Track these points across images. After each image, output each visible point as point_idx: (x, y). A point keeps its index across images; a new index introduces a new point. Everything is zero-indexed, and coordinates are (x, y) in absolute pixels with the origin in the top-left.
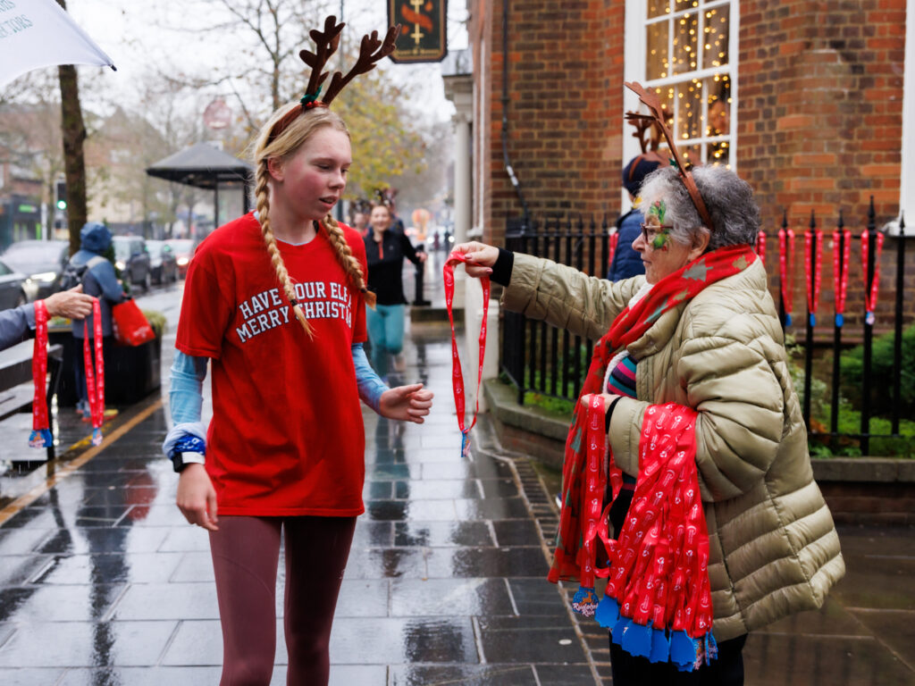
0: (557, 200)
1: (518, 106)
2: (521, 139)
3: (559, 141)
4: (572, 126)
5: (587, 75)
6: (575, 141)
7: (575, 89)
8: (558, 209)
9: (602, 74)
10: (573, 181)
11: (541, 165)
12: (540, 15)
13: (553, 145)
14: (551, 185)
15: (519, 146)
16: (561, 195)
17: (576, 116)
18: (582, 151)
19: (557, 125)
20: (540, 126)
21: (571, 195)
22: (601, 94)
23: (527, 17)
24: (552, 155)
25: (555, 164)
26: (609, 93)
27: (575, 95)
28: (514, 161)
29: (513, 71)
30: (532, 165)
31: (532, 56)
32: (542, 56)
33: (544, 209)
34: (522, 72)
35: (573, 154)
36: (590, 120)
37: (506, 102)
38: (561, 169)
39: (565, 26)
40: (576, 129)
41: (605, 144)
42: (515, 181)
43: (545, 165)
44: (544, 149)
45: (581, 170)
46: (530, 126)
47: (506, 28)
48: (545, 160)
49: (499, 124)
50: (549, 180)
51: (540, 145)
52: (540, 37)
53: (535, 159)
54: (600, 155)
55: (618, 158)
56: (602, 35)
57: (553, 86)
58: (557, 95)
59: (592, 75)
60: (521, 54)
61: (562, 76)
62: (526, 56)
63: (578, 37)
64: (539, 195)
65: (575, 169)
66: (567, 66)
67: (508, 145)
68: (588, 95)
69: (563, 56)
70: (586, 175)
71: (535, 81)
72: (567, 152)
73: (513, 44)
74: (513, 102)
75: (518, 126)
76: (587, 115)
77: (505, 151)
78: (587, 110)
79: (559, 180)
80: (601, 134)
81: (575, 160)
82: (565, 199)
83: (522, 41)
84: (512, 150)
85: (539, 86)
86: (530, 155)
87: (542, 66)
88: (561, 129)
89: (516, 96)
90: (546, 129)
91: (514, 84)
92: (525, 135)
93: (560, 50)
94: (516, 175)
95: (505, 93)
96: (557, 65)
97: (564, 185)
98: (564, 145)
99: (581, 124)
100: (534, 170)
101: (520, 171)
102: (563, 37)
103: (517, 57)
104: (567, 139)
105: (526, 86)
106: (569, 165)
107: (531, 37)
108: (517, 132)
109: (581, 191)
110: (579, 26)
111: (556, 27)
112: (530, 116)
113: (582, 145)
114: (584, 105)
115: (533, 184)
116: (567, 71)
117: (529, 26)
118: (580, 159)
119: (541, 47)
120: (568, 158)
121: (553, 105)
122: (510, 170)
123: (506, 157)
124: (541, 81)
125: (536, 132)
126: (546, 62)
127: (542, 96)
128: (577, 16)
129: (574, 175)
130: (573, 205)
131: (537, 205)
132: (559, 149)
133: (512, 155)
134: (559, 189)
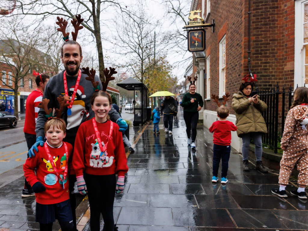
0: (267, 84)
1: (253, 54)
2: (255, 65)
3: (268, 65)
4: (272, 60)
5: (278, 43)
6: (274, 64)
7: (273, 48)
8: (268, 87)
9: (283, 42)
10: (273, 77)
11: (262, 73)
12: (261, 24)
13: (266, 66)
14: (264, 79)
15: (253, 67)
16: (269, 82)
17: (274, 56)
18: (276, 68)
19: (267, 60)
20: (261, 60)
21: (272, 82)
22: (283, 49)
23: (256, 25)
24: (265, 69)
25: (267, 72)
26: (287, 48)
27: (274, 49)
28: (252, 72)
29: (252, 43)
30: (258, 73)
31: (258, 38)
32: (262, 38)
33: (262, 87)
34: (255, 43)
35: (272, 69)
36: (279, 58)
37: (249, 53)
38: (268, 74)
39: (270, 28)
40: (274, 61)
41: (285, 65)
42: (253, 78)
43: (263, 72)
44: (262, 67)
45: (276, 74)
46: (258, 60)
47: (249, 29)
48: (263, 71)
49: (247, 60)
50: (264, 77)
51: (261, 66)
52: (261, 31)
53: (259, 71)
54: (283, 69)
55: (292, 69)
56: (284, 30)
57: (266, 47)
58: (267, 50)
59: (280, 43)
60: (255, 37)
61: (269, 44)
62: (256, 38)
63: (274, 31)
64: (260, 82)
65: (273, 74)
66: (271, 40)
67: (250, 67)
68: (278, 50)
69: (270, 37)
70: (277, 76)
71: (260, 46)
72: (271, 68)
73: (252, 34)
74: (252, 53)
75: (253, 60)
76: (277, 56)
77: (250, 69)
78: (278, 54)
79: (268, 77)
80: (283, 62)
81: (273, 71)
82: (270, 84)
83: (255, 33)
84: (251, 68)
85: (261, 47)
86: (258, 69)
87: (262, 41)
88: (268, 61)
89: (253, 51)
90: (263, 61)
91: (252, 47)
92: (256, 63)
93: (268, 35)
94: (253, 76)
95: (249, 50)
96: (267, 40)
97: (269, 79)
98: (270, 66)
99: (276, 59)
100: (259, 74)
101: (254, 75)
102: (270, 31)
103: (253, 38)
104: (271, 64)
105: (257, 47)
106: (272, 72)
107: (258, 31)
108: (253, 63)
109: (276, 81)
110: (275, 27)
111: (267, 28)
112: (258, 57)
113: (276, 66)
114: (277, 53)
115: (259, 79)
116: (271, 42)
117: (257, 28)
118: (275, 70)
119: (262, 35)
120: (271, 70)
121: (266, 53)
122: (251, 74)
123: (250, 70)
124: (261, 46)
125: (260, 62)
126: (263, 39)
127: (262, 50)
128: (274, 24)
129: (274, 76)
130: (273, 85)
131: (260, 85)
132: (268, 67)
133: (252, 70)
134: (268, 80)
